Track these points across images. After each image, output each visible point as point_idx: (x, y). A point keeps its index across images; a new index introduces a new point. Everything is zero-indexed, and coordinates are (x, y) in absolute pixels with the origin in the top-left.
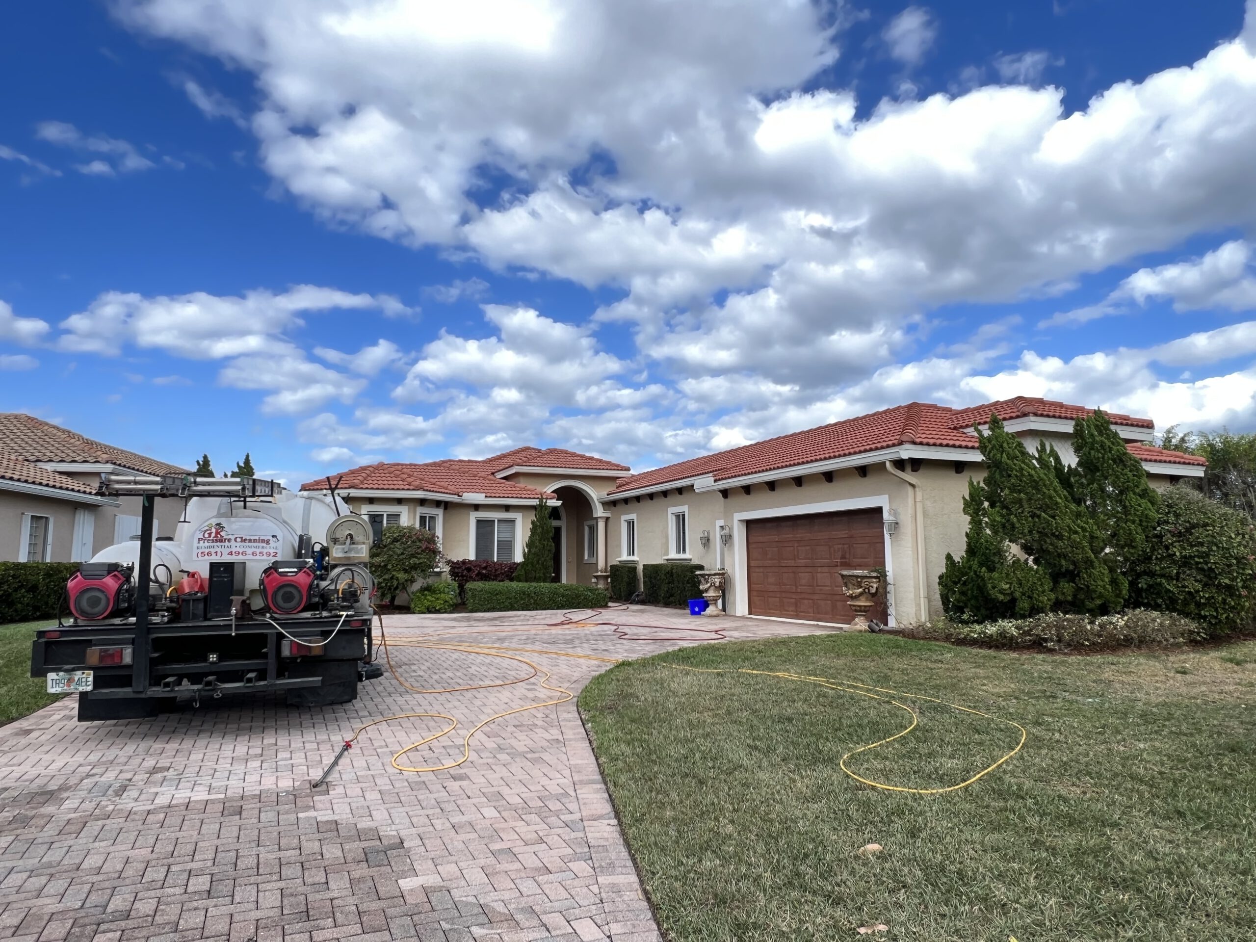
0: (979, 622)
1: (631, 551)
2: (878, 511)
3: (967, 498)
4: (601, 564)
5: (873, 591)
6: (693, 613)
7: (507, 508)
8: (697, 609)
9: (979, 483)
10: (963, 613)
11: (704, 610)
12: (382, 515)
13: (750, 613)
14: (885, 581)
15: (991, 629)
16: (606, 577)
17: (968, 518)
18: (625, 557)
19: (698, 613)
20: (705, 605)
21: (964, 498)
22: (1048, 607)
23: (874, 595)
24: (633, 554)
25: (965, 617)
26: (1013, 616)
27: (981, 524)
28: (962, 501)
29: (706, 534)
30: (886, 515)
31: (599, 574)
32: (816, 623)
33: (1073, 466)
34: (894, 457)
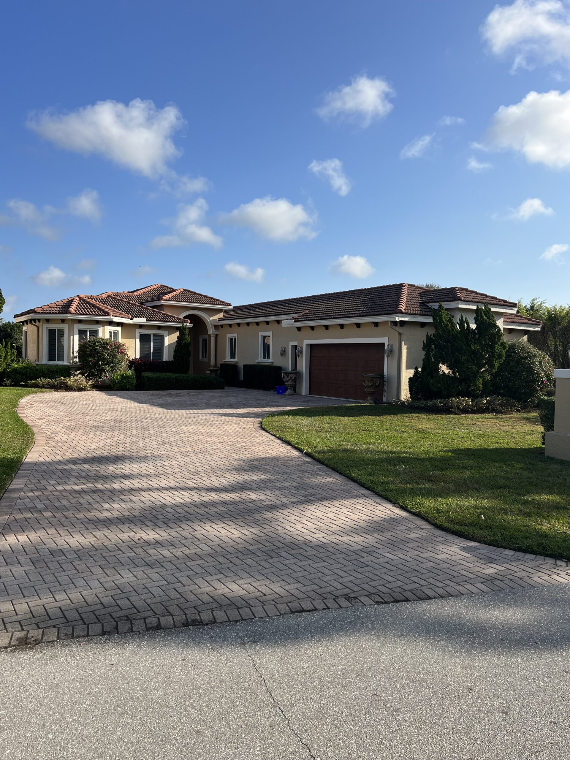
0: (425, 400)
1: (233, 355)
2: (383, 344)
3: (425, 342)
4: (212, 362)
5: (377, 384)
6: (279, 393)
7: (159, 328)
8: (281, 391)
9: (431, 335)
10: (419, 395)
11: (285, 392)
12: (87, 330)
13: (310, 394)
14: (383, 380)
15: (430, 403)
16: (216, 371)
17: (424, 353)
18: (228, 359)
19: (282, 393)
20: (286, 389)
21: (423, 342)
22: (455, 394)
23: (378, 386)
24: (235, 357)
25: (419, 396)
26: (441, 398)
27: (430, 355)
28: (422, 344)
29: (283, 349)
30: (386, 347)
31: (212, 368)
32: (346, 399)
33: (474, 328)
34: (392, 320)
